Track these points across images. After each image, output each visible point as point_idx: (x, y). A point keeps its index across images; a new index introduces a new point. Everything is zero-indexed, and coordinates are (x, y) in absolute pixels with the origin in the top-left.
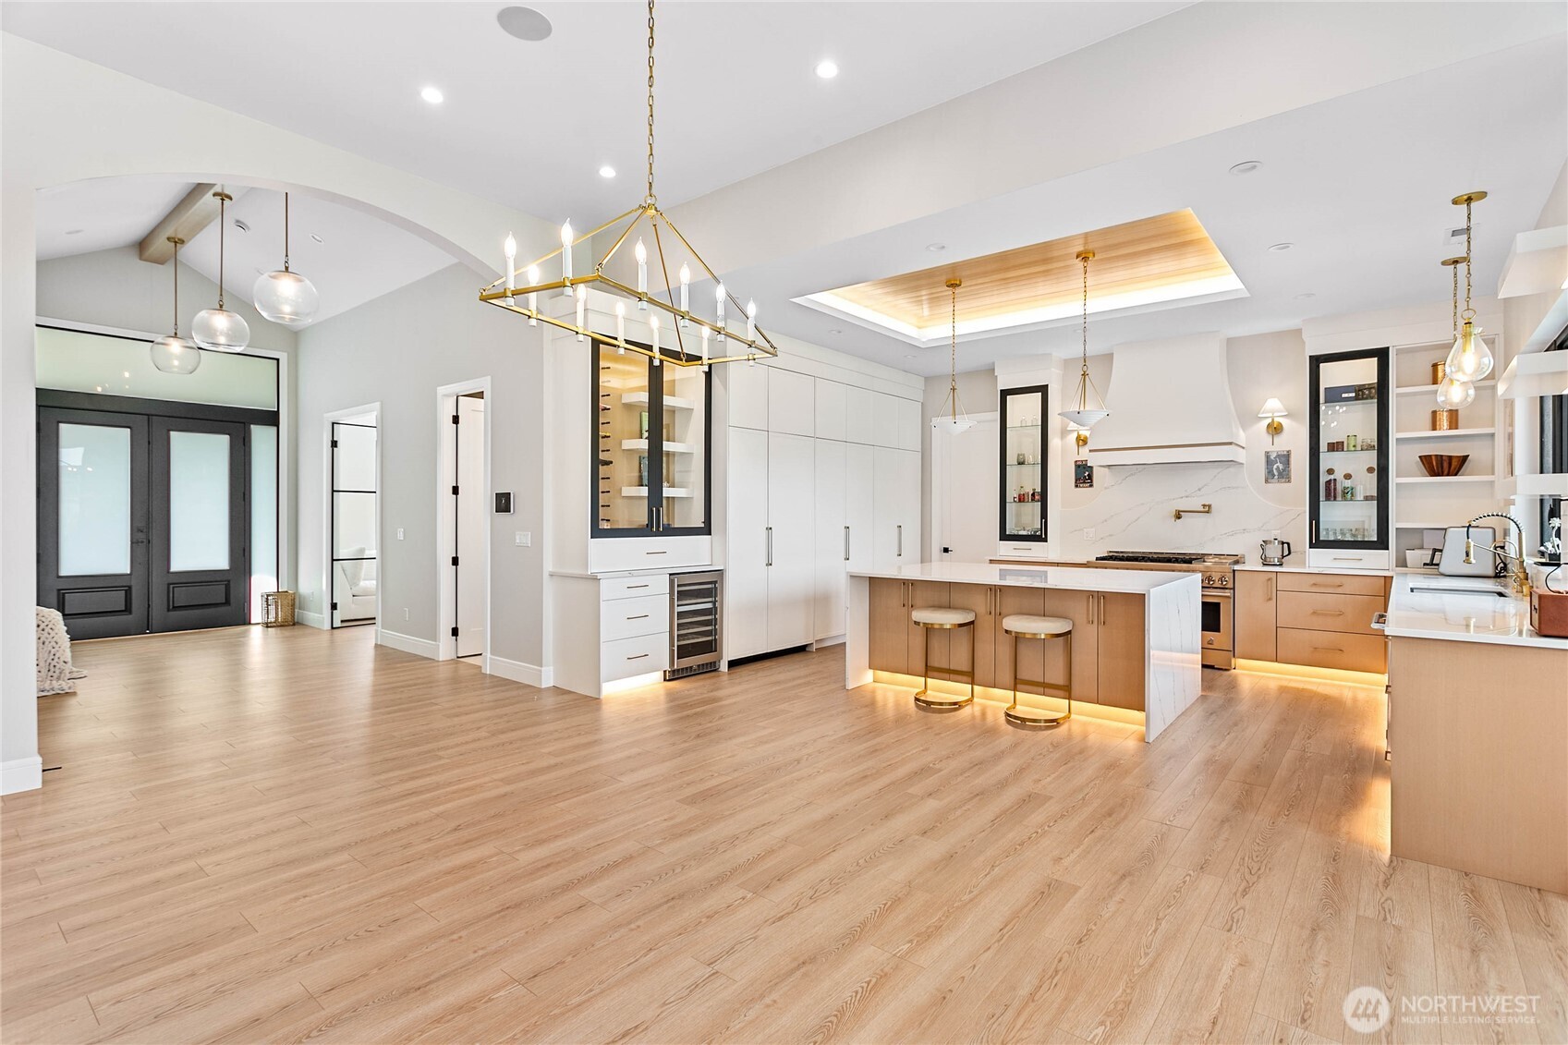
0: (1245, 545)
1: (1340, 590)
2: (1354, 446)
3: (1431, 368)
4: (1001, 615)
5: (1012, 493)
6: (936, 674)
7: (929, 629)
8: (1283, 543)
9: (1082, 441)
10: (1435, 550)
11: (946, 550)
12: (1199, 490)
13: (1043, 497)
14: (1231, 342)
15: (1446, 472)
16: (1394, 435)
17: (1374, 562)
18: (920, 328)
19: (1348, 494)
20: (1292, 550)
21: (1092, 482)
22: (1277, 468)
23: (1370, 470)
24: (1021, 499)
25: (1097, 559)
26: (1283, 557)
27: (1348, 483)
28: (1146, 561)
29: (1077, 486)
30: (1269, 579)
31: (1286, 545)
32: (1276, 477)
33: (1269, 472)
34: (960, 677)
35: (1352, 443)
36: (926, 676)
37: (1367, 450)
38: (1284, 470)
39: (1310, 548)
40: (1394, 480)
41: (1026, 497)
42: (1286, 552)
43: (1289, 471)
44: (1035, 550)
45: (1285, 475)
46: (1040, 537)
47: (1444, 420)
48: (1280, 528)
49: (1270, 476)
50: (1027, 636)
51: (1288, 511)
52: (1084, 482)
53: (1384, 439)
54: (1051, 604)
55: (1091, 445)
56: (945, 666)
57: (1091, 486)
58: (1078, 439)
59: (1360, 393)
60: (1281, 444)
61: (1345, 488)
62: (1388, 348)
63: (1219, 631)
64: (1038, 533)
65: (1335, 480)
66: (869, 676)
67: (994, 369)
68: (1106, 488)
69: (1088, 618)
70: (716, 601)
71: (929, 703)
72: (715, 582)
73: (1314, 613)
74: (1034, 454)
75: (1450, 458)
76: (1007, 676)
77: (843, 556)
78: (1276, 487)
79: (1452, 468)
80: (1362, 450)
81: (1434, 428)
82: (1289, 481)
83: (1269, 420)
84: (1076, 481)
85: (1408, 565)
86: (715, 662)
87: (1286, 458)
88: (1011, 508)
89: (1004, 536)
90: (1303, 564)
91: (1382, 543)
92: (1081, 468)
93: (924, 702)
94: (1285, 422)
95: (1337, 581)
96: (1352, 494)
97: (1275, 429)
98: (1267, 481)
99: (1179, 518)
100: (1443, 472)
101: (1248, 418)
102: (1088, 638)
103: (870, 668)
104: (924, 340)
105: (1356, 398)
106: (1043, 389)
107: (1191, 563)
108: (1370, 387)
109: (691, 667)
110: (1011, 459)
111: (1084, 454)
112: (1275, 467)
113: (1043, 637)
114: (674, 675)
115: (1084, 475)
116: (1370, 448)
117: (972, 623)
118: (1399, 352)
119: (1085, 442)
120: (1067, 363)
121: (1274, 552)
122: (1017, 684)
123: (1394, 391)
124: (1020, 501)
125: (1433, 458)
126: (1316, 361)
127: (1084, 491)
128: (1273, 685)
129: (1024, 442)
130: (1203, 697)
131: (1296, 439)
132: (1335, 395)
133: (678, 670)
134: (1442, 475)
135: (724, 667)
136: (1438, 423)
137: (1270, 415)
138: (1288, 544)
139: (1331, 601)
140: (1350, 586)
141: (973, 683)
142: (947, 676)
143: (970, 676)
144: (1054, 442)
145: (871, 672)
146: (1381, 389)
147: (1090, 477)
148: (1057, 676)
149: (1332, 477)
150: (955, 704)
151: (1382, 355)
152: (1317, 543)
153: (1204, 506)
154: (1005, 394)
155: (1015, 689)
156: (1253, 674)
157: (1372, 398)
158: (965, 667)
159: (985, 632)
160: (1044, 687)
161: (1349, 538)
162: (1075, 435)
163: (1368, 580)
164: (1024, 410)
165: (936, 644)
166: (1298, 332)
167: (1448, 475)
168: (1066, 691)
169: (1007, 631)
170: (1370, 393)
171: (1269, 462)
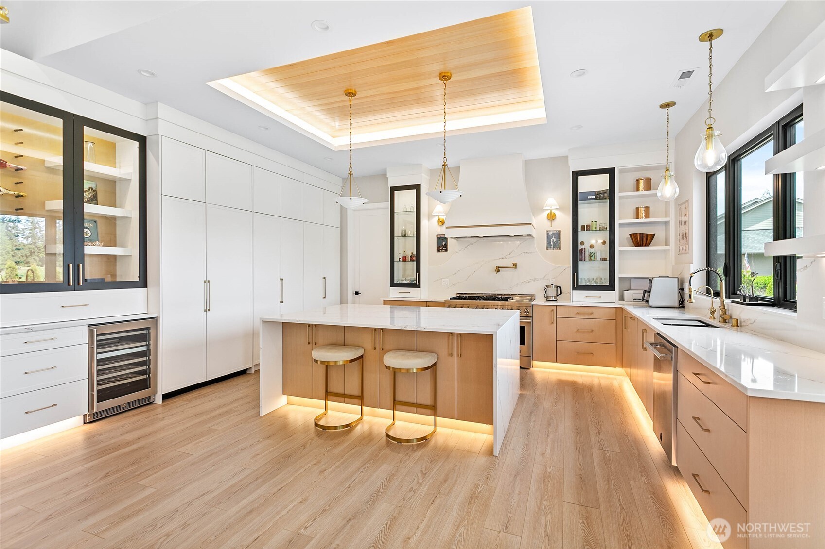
0: (535, 288)
1: (591, 316)
2: (595, 228)
3: (636, 182)
4: (383, 351)
5: (398, 255)
6: (334, 398)
7: (327, 366)
8: (557, 287)
9: (441, 223)
10: (645, 291)
11: (357, 293)
12: (510, 254)
13: (417, 258)
14: (527, 162)
15: (644, 244)
16: (618, 221)
17: (609, 298)
18: (334, 137)
19: (592, 257)
20: (562, 291)
21: (447, 249)
22: (553, 241)
23: (604, 243)
24: (404, 259)
25: (451, 299)
26: (557, 296)
27: (592, 250)
28: (480, 300)
29: (438, 251)
30: (553, 310)
31: (558, 288)
32: (552, 246)
33: (548, 244)
34: (353, 400)
35: (594, 226)
36: (326, 399)
37: (603, 230)
38: (556, 242)
39: (573, 290)
40: (618, 249)
41: (407, 258)
42: (559, 293)
43: (559, 243)
44: (412, 294)
45: (557, 245)
46: (416, 284)
47: (642, 212)
48: (554, 278)
49: (549, 246)
50: (402, 371)
51: (559, 267)
52: (442, 249)
53: (612, 223)
54: (421, 342)
55: (446, 225)
56: (341, 391)
57: (447, 251)
58: (439, 221)
59: (598, 196)
60: (556, 226)
61: (591, 253)
62: (615, 168)
63: (524, 345)
64: (414, 282)
65: (585, 248)
66: (283, 400)
67: (386, 175)
68: (455, 253)
69: (448, 352)
70: (149, 344)
71: (324, 428)
72: (148, 329)
73: (578, 331)
74: (412, 231)
75: (647, 235)
76: (388, 399)
77: (279, 301)
78: (553, 252)
79: (648, 241)
80: (600, 230)
81: (637, 218)
82: (559, 249)
83: (549, 211)
84: (438, 248)
85: (625, 299)
86: (149, 397)
87: (558, 234)
88: (398, 266)
89: (393, 284)
90: (569, 299)
91: (611, 287)
92: (441, 239)
93: (322, 427)
94: (557, 213)
95: (590, 310)
96: (594, 256)
97: (552, 218)
98: (547, 249)
99: (498, 272)
100: (643, 244)
101: (537, 209)
102: (449, 367)
103: (283, 394)
104: (336, 145)
105: (596, 199)
106: (417, 188)
107: (507, 301)
108: (604, 192)
109: (120, 406)
110: (397, 233)
111: (443, 231)
112: (552, 240)
113: (415, 371)
114: (94, 418)
115: (442, 244)
116: (604, 229)
117: (362, 357)
118: (621, 171)
119: (443, 223)
120: (432, 172)
121: (552, 292)
122: (396, 404)
123: (618, 194)
124: (403, 261)
125: (638, 235)
126: (576, 175)
127: (442, 254)
128: (554, 378)
129: (405, 222)
130: (521, 396)
131: (564, 223)
132: (586, 197)
133: (96, 413)
134: (642, 246)
135: (159, 400)
136: (640, 215)
137: (549, 208)
138: (560, 287)
139: (587, 323)
140: (597, 314)
141: (362, 404)
142: (342, 399)
143: (360, 399)
144: (424, 223)
145: (285, 397)
146: (611, 194)
147: (446, 245)
148: (425, 398)
149: (583, 247)
150: (347, 426)
151: (611, 172)
152: (577, 287)
153: (514, 264)
154: (393, 189)
155: (394, 409)
156: (544, 370)
157: (605, 198)
158: (357, 392)
159: (370, 363)
160: (416, 407)
161: (593, 284)
162: (437, 218)
163: (608, 310)
164: (405, 200)
165: (333, 374)
166: (566, 158)
167: (645, 246)
168: (432, 409)
169: (386, 367)
170: (604, 196)
171: (548, 237)
